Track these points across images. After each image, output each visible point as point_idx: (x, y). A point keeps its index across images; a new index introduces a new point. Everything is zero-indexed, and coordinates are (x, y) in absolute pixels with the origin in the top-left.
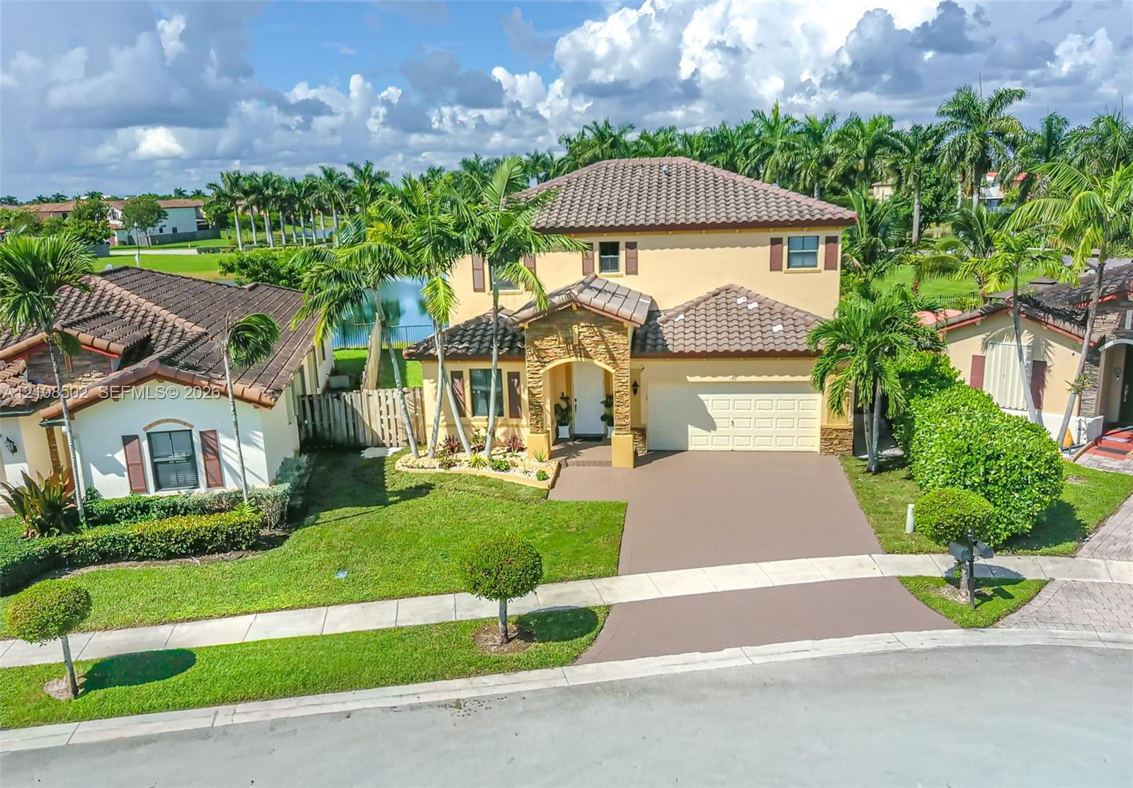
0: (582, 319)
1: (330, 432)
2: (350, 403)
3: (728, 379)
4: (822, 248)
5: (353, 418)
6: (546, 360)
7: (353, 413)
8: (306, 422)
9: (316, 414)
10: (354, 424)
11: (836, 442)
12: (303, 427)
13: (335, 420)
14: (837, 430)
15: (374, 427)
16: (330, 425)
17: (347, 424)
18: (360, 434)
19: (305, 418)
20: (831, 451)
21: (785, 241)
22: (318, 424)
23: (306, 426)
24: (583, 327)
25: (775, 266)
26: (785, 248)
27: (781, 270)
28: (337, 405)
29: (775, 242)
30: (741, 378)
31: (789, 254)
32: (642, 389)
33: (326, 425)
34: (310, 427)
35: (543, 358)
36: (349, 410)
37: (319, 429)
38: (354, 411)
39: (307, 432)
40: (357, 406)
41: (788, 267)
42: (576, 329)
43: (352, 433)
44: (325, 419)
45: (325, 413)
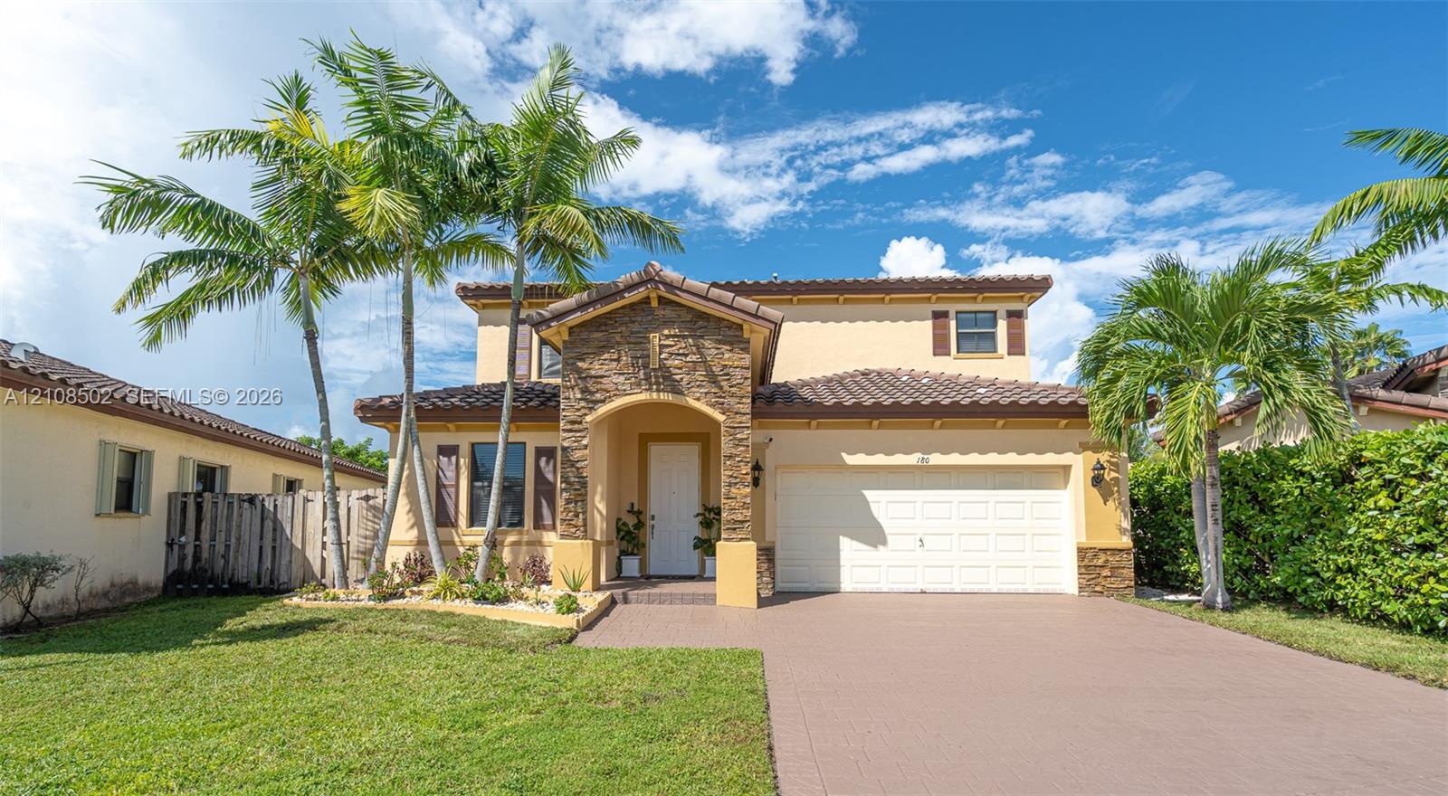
0: (668, 323)
1: (227, 562)
2: (272, 509)
3: (913, 459)
4: (1002, 328)
5: (274, 540)
6: (598, 396)
7: (274, 530)
8: (183, 539)
9: (206, 526)
10: (274, 548)
11: (1106, 572)
12: (176, 548)
13: (239, 539)
14: (1105, 550)
15: (309, 554)
16: (227, 547)
17: (261, 548)
18: (283, 569)
19: (182, 532)
20: (1098, 589)
21: (952, 314)
22: (205, 546)
23: (182, 547)
24: (668, 337)
25: (940, 347)
26: (953, 324)
27: (949, 355)
28: (247, 514)
29: (939, 316)
30: (936, 459)
31: (958, 334)
32: (767, 478)
33: (220, 548)
34: (190, 550)
35: (592, 393)
36: (269, 524)
37: (205, 555)
38: (277, 527)
39: (182, 559)
40: (284, 516)
41: (958, 352)
42: (655, 338)
43: (268, 564)
44: (221, 537)
45: (222, 525)
